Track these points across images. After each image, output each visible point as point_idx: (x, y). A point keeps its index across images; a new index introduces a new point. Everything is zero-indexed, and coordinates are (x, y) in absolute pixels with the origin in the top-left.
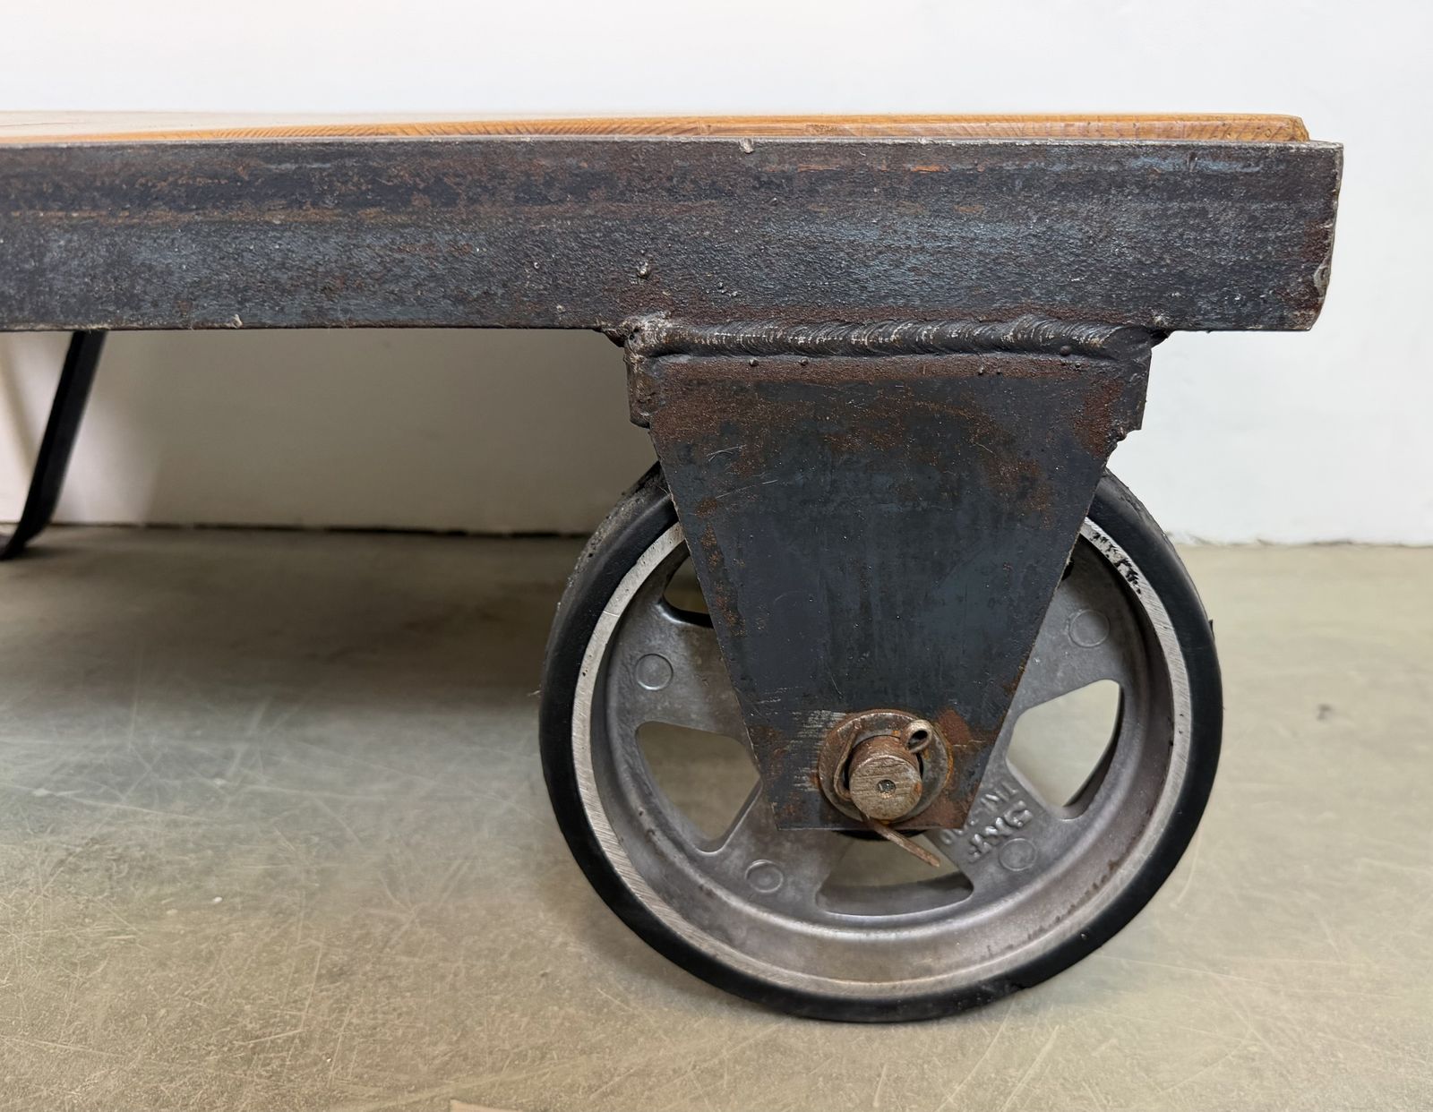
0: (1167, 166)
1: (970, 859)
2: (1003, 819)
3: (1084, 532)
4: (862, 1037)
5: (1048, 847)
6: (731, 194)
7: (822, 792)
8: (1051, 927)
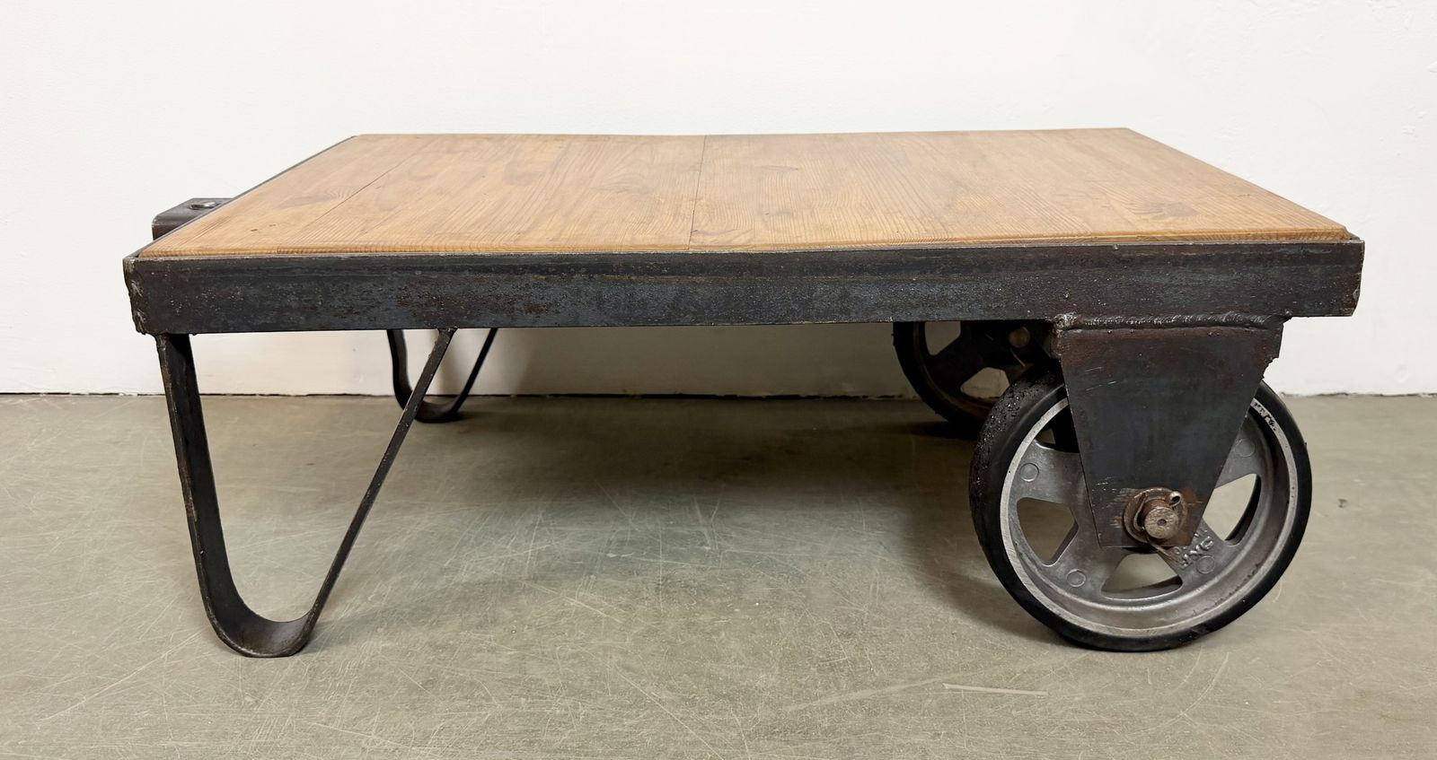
0: (1292, 252)
1: (1182, 567)
2: (1200, 546)
3: (1252, 405)
4: (1131, 658)
5: (1221, 560)
6: (1107, 266)
7: (1125, 529)
8: (1227, 598)
